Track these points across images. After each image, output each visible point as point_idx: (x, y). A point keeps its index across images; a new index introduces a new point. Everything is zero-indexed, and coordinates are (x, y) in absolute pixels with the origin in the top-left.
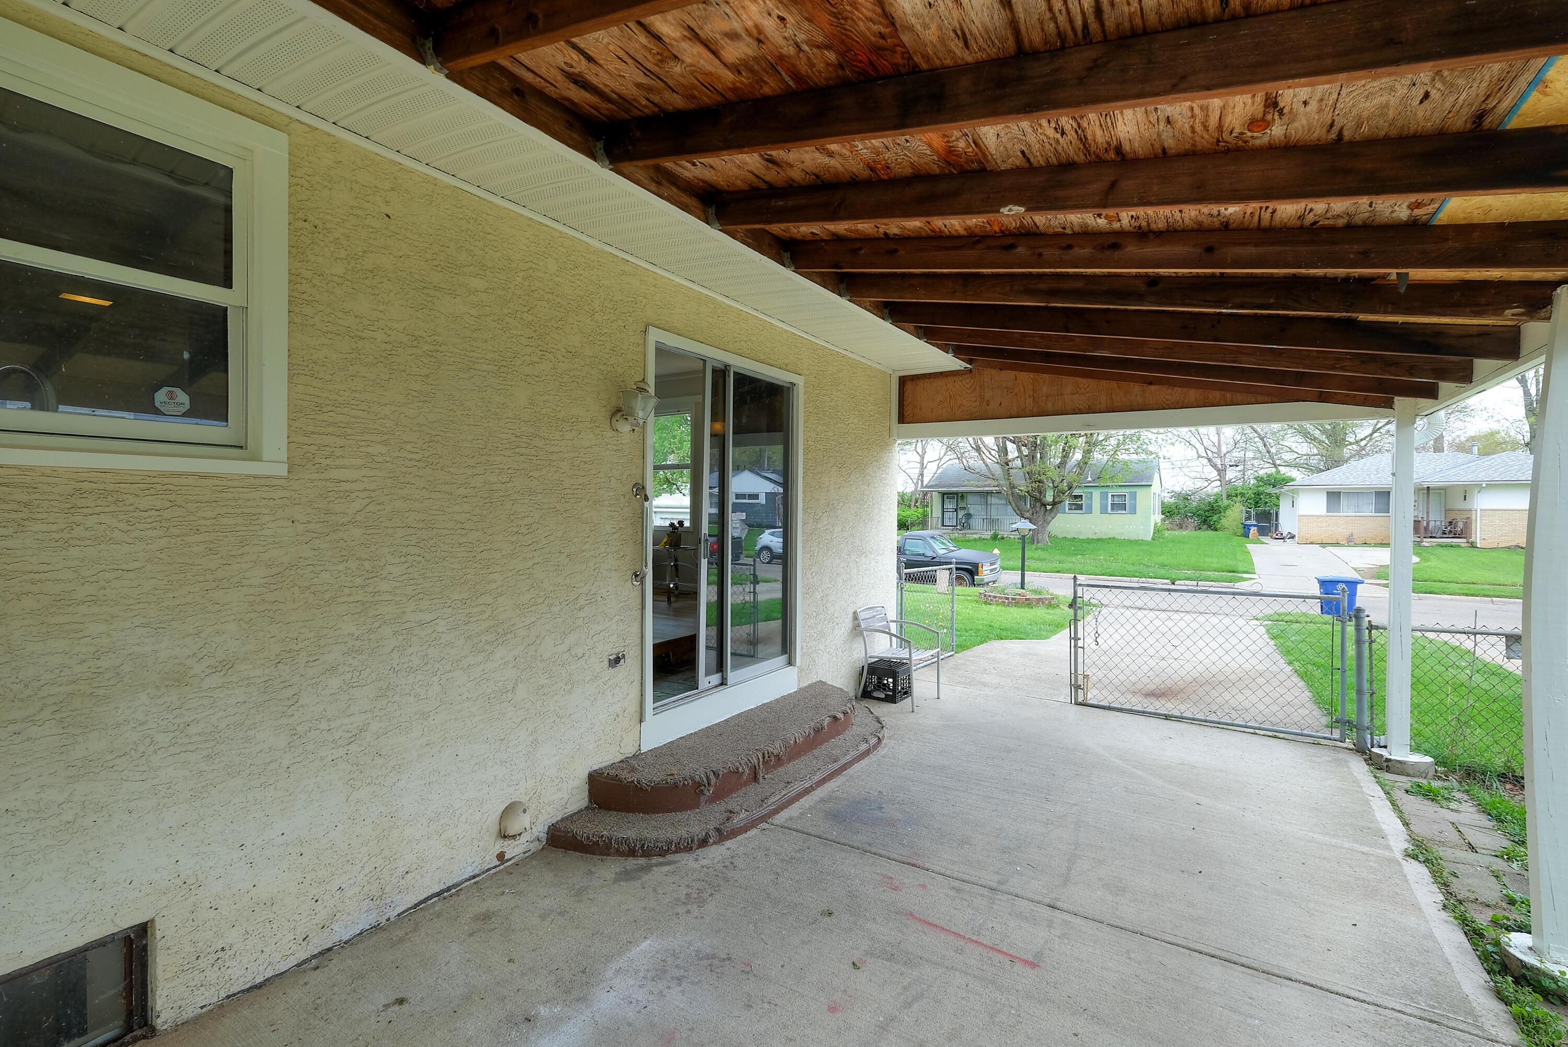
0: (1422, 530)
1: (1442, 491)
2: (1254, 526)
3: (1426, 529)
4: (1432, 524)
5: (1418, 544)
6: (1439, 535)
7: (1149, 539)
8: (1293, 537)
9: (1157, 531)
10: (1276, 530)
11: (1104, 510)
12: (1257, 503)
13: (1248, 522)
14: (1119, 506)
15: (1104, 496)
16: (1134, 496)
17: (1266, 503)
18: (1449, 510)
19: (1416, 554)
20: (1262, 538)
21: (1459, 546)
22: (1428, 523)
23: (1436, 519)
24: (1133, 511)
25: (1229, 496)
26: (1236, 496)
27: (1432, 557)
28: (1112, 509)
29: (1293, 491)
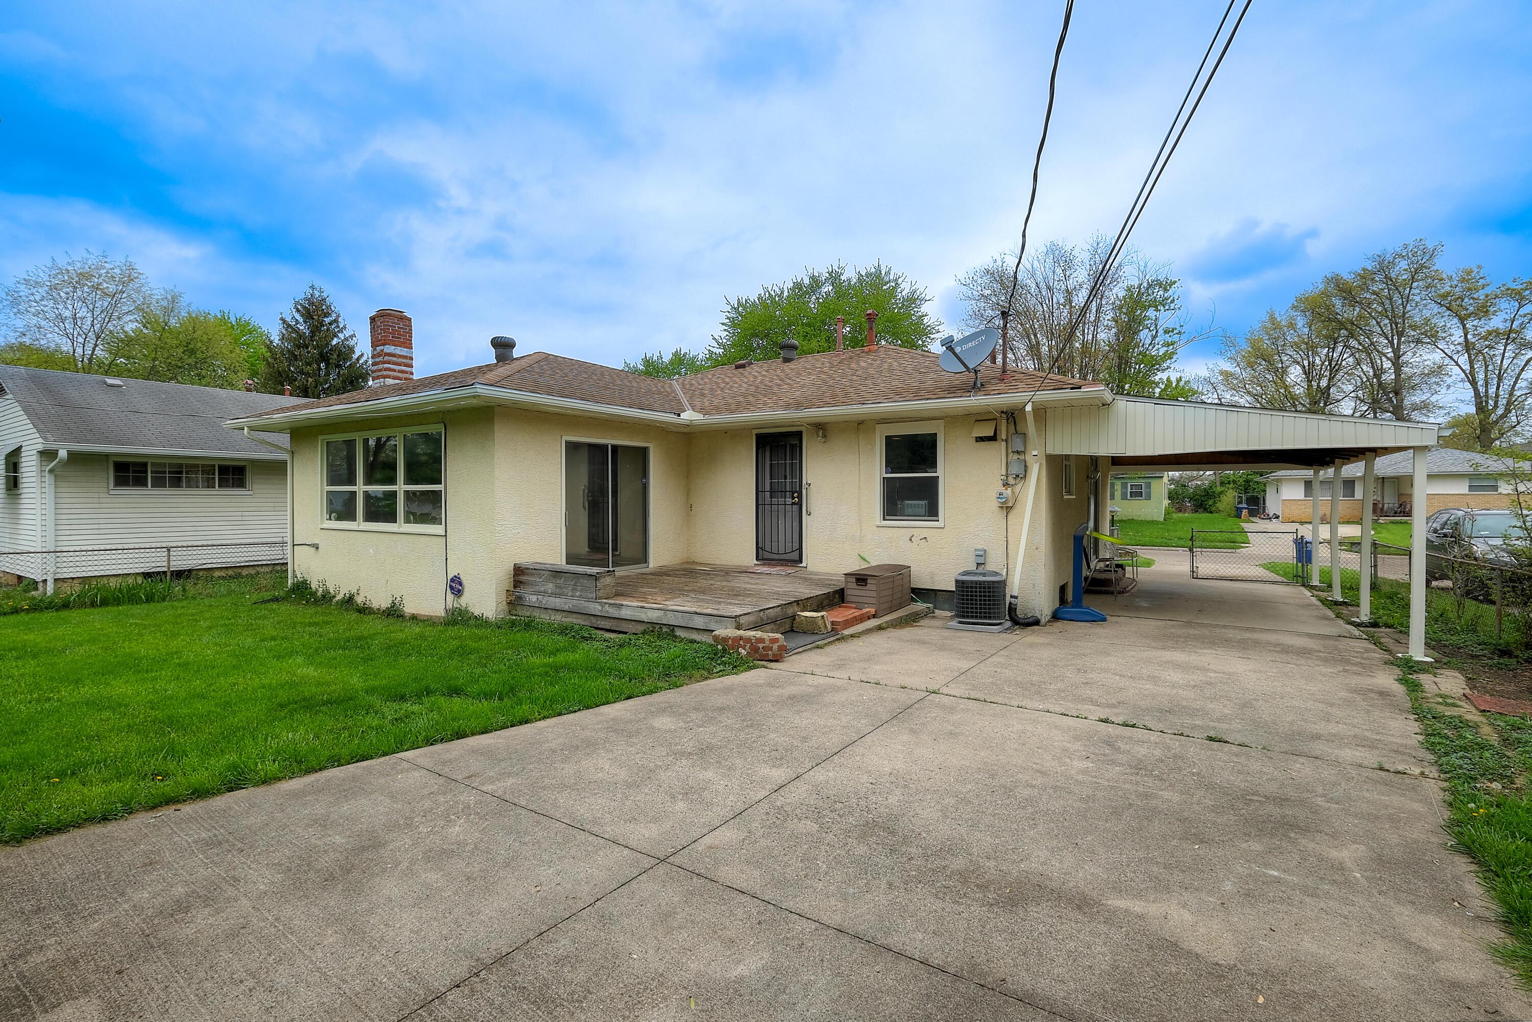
0: (1379, 510)
1: (1396, 480)
2: (1245, 508)
3: (1382, 509)
4: (1386, 506)
5: (1375, 521)
6: (1392, 514)
7: (1162, 519)
8: (1277, 517)
9: (1167, 513)
10: (1264, 511)
11: (1124, 497)
12: (1246, 489)
13: (1240, 506)
14: (1137, 494)
15: (1124, 486)
16: (1149, 485)
17: (1255, 489)
18: (1402, 495)
19: (1374, 529)
20: (1252, 519)
21: (1406, 523)
22: (1383, 506)
23: (1390, 501)
24: (1148, 497)
25: (1222, 484)
26: (1229, 483)
27: (1384, 531)
28: (1131, 496)
29: (1277, 480)
